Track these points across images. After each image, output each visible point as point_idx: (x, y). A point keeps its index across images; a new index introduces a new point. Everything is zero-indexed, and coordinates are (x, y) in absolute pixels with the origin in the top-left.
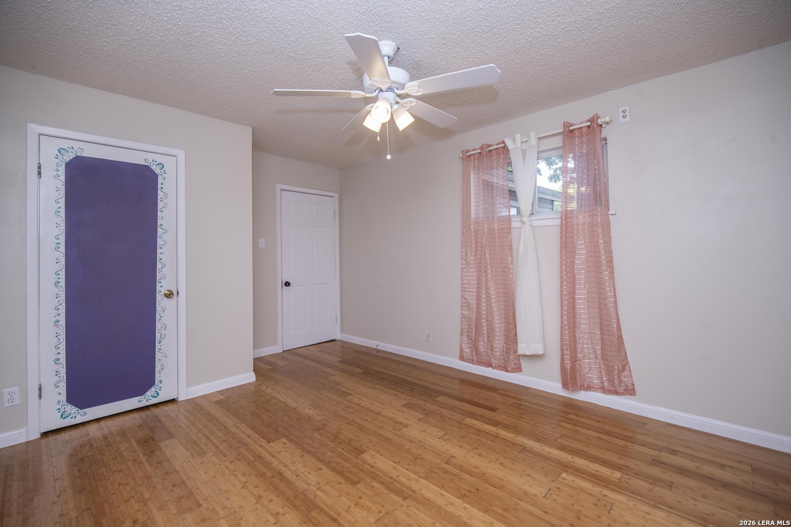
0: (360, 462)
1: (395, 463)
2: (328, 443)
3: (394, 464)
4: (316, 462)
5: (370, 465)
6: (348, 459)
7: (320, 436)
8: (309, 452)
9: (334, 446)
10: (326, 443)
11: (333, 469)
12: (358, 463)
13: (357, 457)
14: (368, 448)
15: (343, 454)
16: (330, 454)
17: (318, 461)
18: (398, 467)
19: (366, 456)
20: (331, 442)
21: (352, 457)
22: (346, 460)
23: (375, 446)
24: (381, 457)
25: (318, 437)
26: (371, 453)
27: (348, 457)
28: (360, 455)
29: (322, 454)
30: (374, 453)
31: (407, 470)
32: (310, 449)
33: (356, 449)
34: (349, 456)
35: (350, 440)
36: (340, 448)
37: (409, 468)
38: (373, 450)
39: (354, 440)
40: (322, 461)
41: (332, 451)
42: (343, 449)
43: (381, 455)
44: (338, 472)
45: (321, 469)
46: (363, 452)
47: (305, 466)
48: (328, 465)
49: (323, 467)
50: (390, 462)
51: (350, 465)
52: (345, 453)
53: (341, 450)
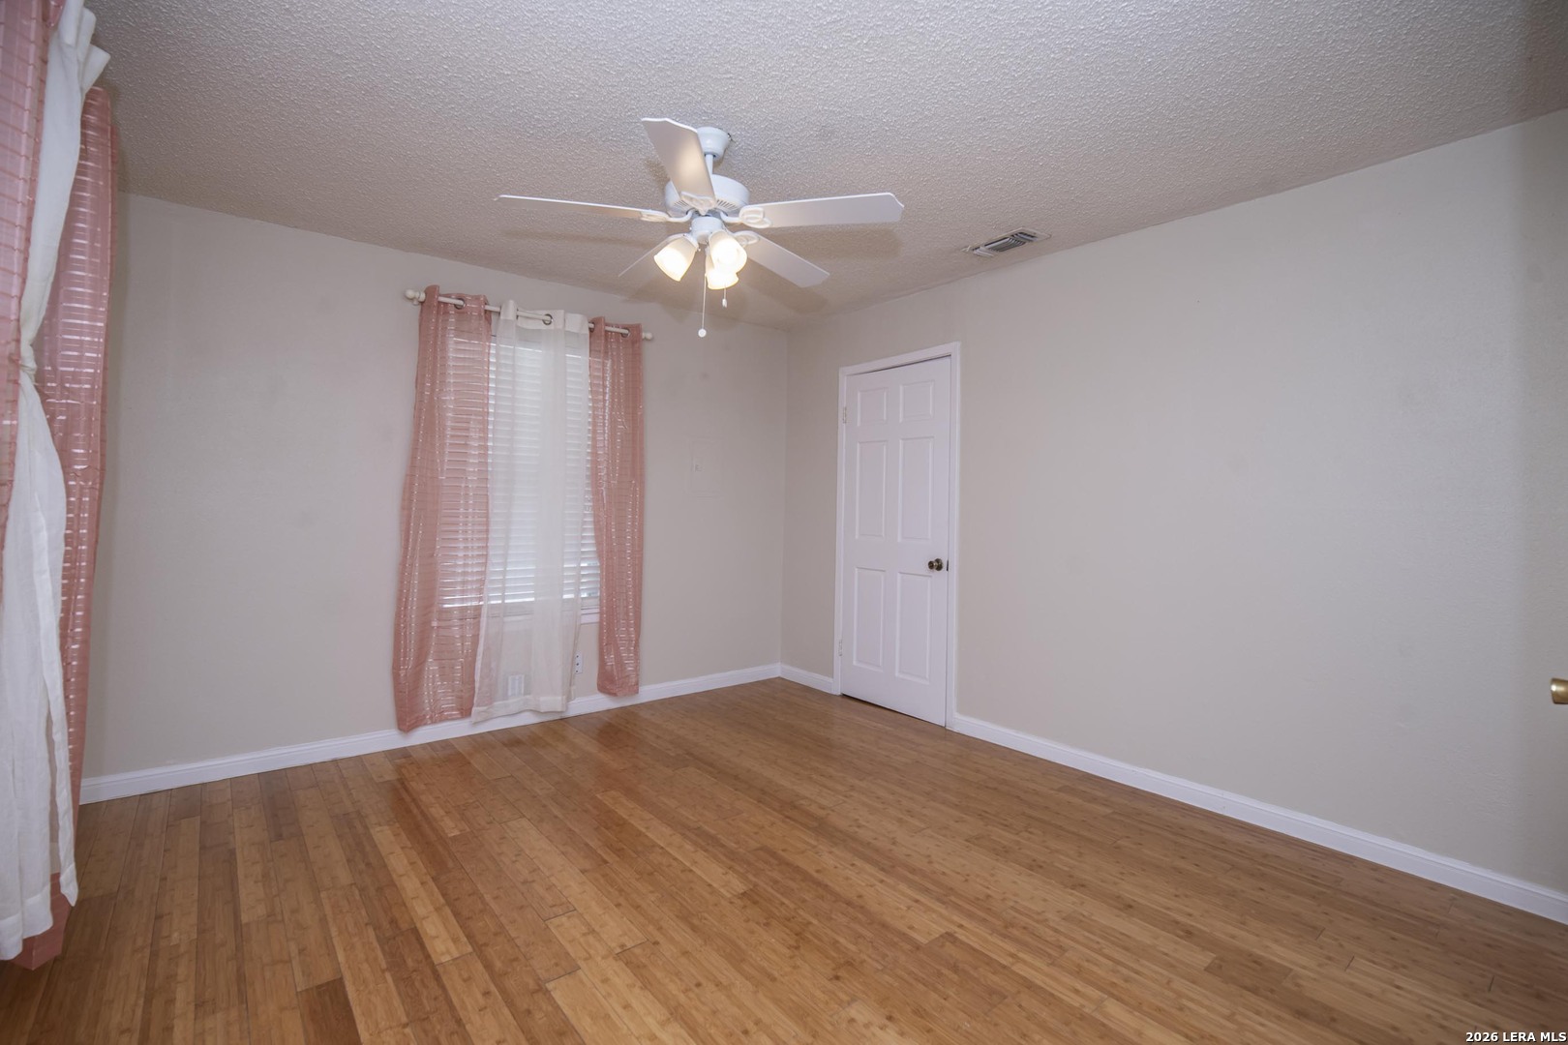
0: (751, 877)
1: (691, 871)
2: (815, 922)
3: (694, 868)
4: (830, 884)
5: (735, 871)
6: (771, 884)
7: (837, 942)
8: (849, 903)
9: (801, 912)
10: (820, 921)
11: (797, 869)
12: (755, 875)
13: (756, 885)
14: (731, 903)
15: (782, 894)
16: (807, 897)
17: (827, 886)
18: (688, 864)
19: (740, 887)
20: (810, 923)
21: (765, 886)
22: (776, 882)
23: (716, 905)
24: (709, 881)
25: (842, 940)
26: (728, 891)
27: (772, 888)
28: (751, 890)
29: (822, 898)
30: (722, 890)
31: (675, 859)
32: (851, 910)
33: (755, 903)
34: (770, 890)
35: (767, 924)
36: (788, 907)
37: (671, 860)
38: (723, 897)
39: (758, 923)
40: (818, 884)
41: (804, 901)
42: (783, 904)
43: (710, 885)
44: (788, 864)
45: (818, 871)
46: (744, 894)
47: (847, 879)
48: (806, 877)
49: (815, 875)
50: (699, 872)
51: (769, 873)
52: (779, 896)
53: (786, 901)
